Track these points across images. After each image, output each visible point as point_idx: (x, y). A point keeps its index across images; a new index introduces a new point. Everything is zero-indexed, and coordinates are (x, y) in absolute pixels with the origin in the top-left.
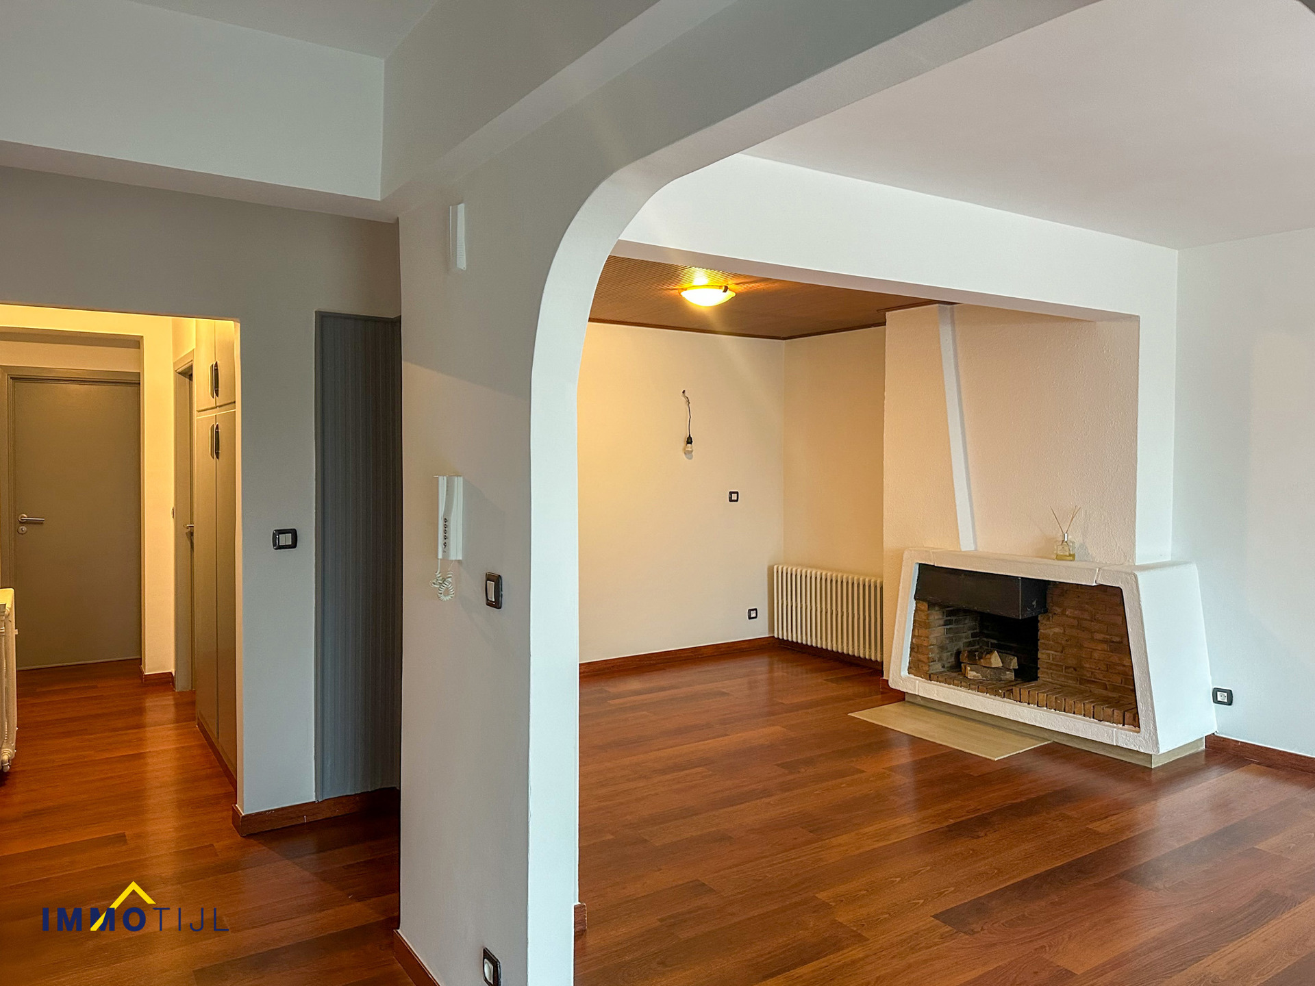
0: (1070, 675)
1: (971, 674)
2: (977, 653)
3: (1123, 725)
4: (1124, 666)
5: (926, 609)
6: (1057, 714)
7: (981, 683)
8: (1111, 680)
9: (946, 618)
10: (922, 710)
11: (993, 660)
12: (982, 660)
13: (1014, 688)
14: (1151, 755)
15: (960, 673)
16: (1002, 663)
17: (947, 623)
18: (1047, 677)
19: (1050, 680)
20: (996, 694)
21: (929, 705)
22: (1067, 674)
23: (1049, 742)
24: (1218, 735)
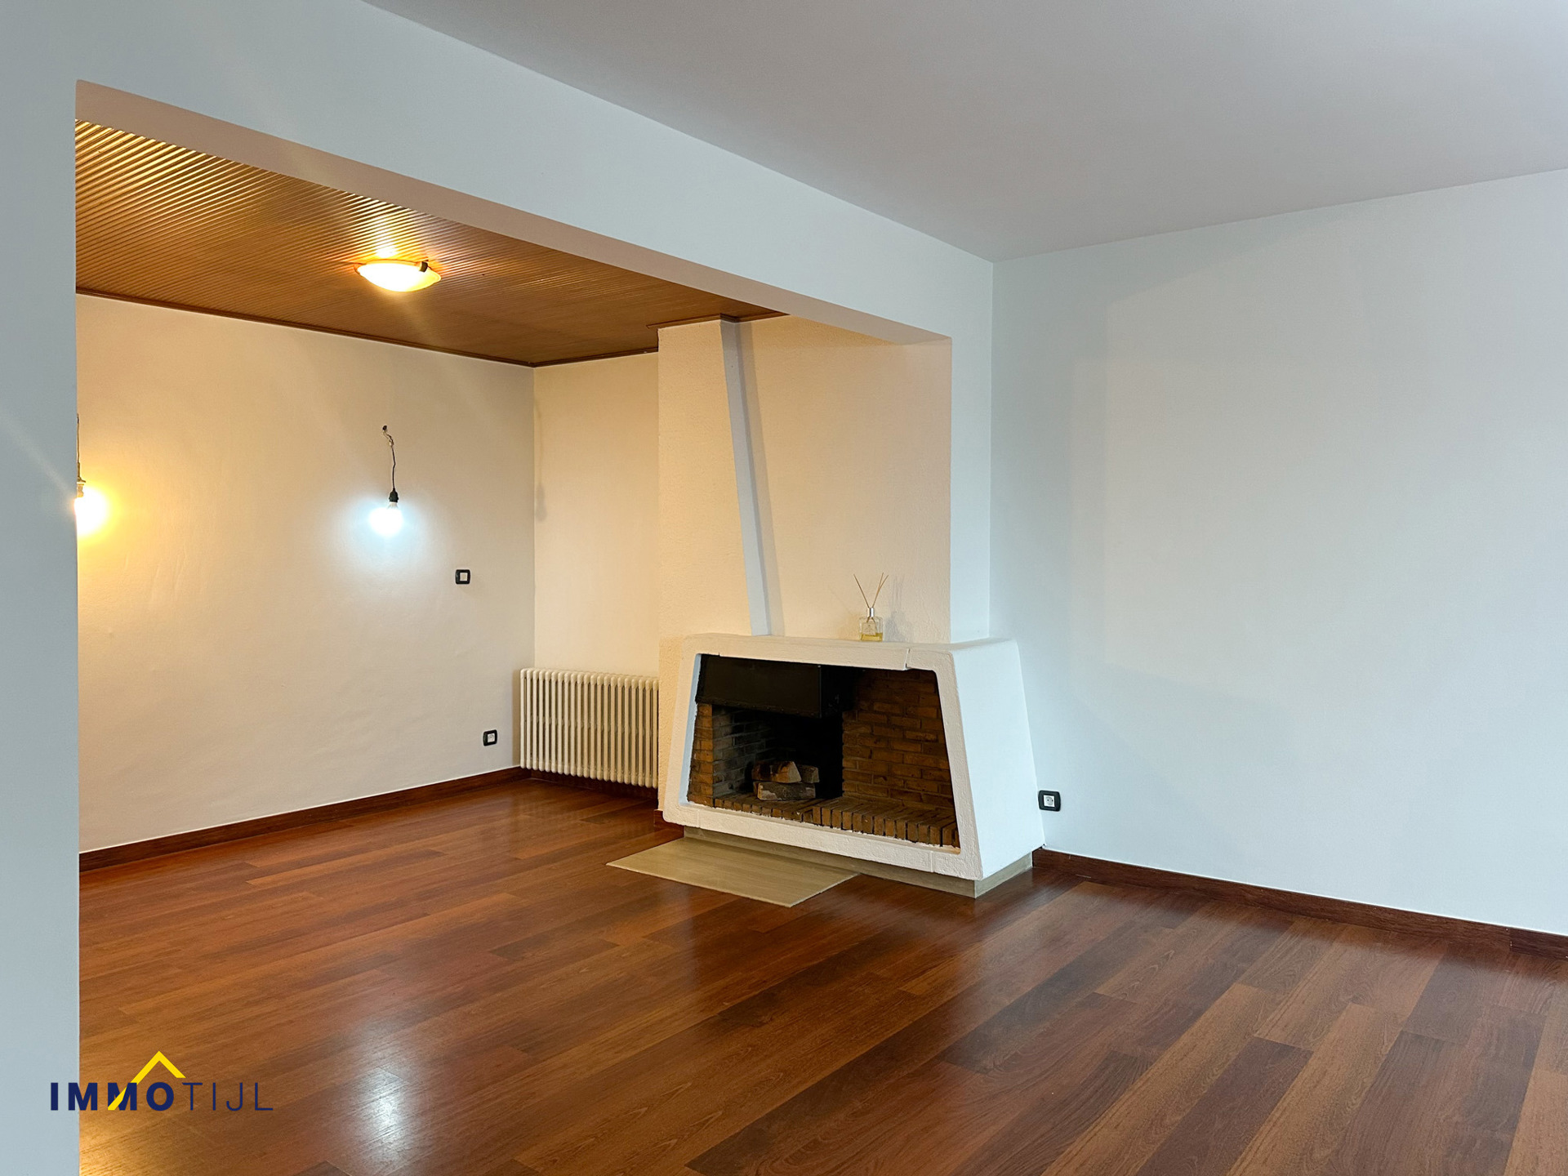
0: (880, 786)
1: (763, 793)
2: (771, 767)
3: (941, 846)
4: (940, 770)
5: (711, 714)
6: (864, 837)
7: (775, 804)
8: (926, 789)
9: (734, 724)
10: (703, 847)
11: (790, 775)
12: (777, 775)
13: (814, 807)
14: (973, 881)
15: (752, 794)
16: (802, 776)
17: (735, 730)
18: (853, 790)
19: (857, 794)
20: (793, 817)
21: (713, 840)
22: (876, 785)
23: (856, 875)
24: (1046, 848)
